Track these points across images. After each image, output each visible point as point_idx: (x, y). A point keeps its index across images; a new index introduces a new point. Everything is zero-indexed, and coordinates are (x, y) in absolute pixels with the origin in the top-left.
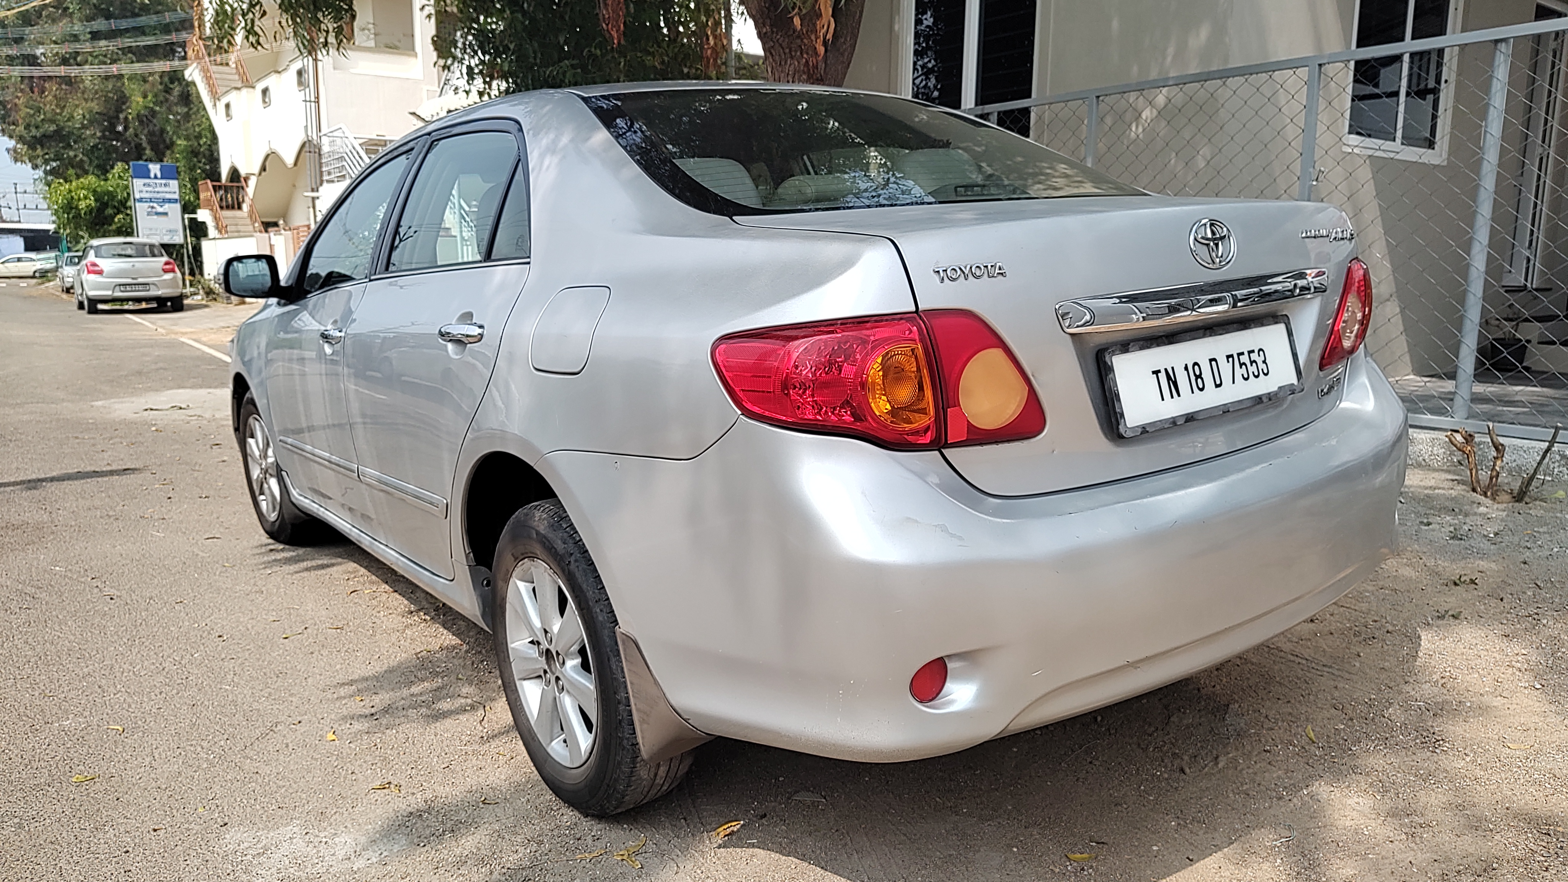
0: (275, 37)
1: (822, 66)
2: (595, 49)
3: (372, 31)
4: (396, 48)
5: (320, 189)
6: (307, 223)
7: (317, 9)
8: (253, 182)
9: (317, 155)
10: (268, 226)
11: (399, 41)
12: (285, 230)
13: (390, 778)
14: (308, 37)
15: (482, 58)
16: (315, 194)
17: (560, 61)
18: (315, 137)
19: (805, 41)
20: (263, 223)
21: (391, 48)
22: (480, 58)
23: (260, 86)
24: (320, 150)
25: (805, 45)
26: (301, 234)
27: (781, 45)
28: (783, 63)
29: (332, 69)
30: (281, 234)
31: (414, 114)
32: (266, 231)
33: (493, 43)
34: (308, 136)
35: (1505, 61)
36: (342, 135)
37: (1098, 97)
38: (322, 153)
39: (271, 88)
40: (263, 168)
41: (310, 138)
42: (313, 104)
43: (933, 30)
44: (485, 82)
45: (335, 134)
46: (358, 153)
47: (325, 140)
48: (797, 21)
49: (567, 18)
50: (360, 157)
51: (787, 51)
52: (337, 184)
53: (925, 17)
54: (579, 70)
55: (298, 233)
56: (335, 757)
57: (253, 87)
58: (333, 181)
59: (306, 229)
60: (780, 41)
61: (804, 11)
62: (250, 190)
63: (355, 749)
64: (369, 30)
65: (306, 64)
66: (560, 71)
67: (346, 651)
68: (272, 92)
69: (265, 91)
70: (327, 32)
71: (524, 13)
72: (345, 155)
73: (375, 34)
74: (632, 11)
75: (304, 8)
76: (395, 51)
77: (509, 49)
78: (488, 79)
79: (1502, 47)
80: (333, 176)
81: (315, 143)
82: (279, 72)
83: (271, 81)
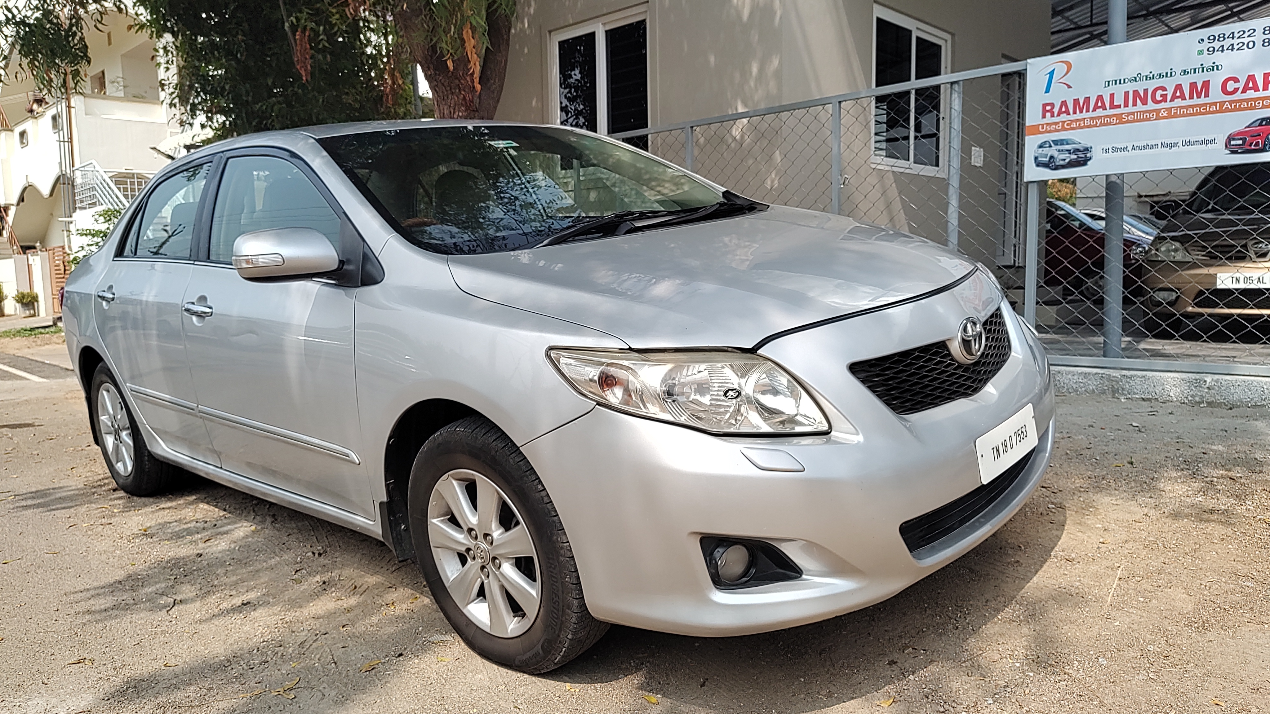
0: (16, 77)
1: (476, 100)
2: (298, 88)
3: (122, 84)
4: (143, 97)
5: (74, 215)
6: (62, 244)
7: (54, 55)
8: (12, 211)
9: (70, 186)
10: (25, 249)
11: (146, 92)
12: (41, 251)
13: (86, 656)
14: (47, 78)
15: (204, 97)
16: (69, 219)
17: (269, 98)
18: (68, 171)
19: (462, 81)
20: (21, 247)
21: (138, 97)
22: (202, 98)
23: (18, 130)
24: (73, 182)
25: (462, 84)
26: (56, 254)
27: (443, 84)
28: (446, 98)
29: (84, 116)
30: (38, 255)
31: (154, 148)
32: (25, 253)
33: (212, 84)
34: (62, 171)
35: (959, 97)
36: (93, 169)
37: (692, 127)
38: (75, 184)
39: (28, 131)
40: (22, 199)
41: (64, 173)
42: (66, 144)
43: (581, 83)
44: (207, 117)
45: (86, 168)
46: (108, 184)
47: (78, 174)
48: (450, 64)
49: (274, 65)
50: (110, 188)
51: (449, 88)
52: (88, 210)
53: (573, 73)
54: (284, 105)
55: (54, 254)
56: (37, 645)
57: (12, 131)
58: (85, 208)
59: (61, 249)
60: (442, 81)
61: (456, 58)
62: (10, 219)
63: (57, 638)
64: (118, 83)
65: (59, 110)
66: (269, 106)
67: (60, 569)
68: (30, 135)
69: (22, 134)
70: (66, 74)
71: (238, 61)
72: (96, 186)
73: (124, 87)
74: (329, 60)
75: (42, 54)
76: (141, 100)
77: (226, 90)
78: (210, 115)
79: (956, 87)
80: (85, 203)
81: (69, 176)
82: (36, 118)
83: (28, 125)
